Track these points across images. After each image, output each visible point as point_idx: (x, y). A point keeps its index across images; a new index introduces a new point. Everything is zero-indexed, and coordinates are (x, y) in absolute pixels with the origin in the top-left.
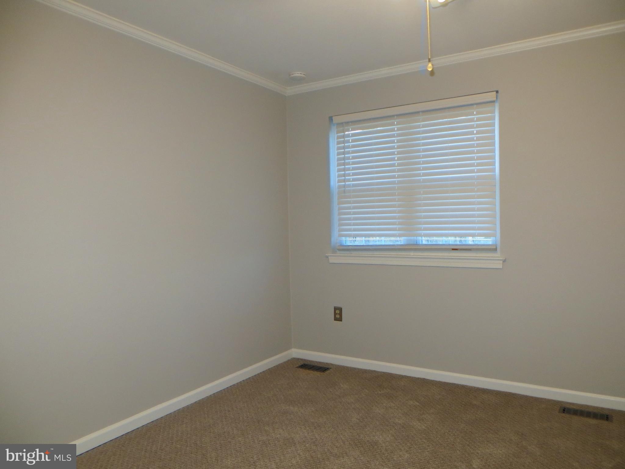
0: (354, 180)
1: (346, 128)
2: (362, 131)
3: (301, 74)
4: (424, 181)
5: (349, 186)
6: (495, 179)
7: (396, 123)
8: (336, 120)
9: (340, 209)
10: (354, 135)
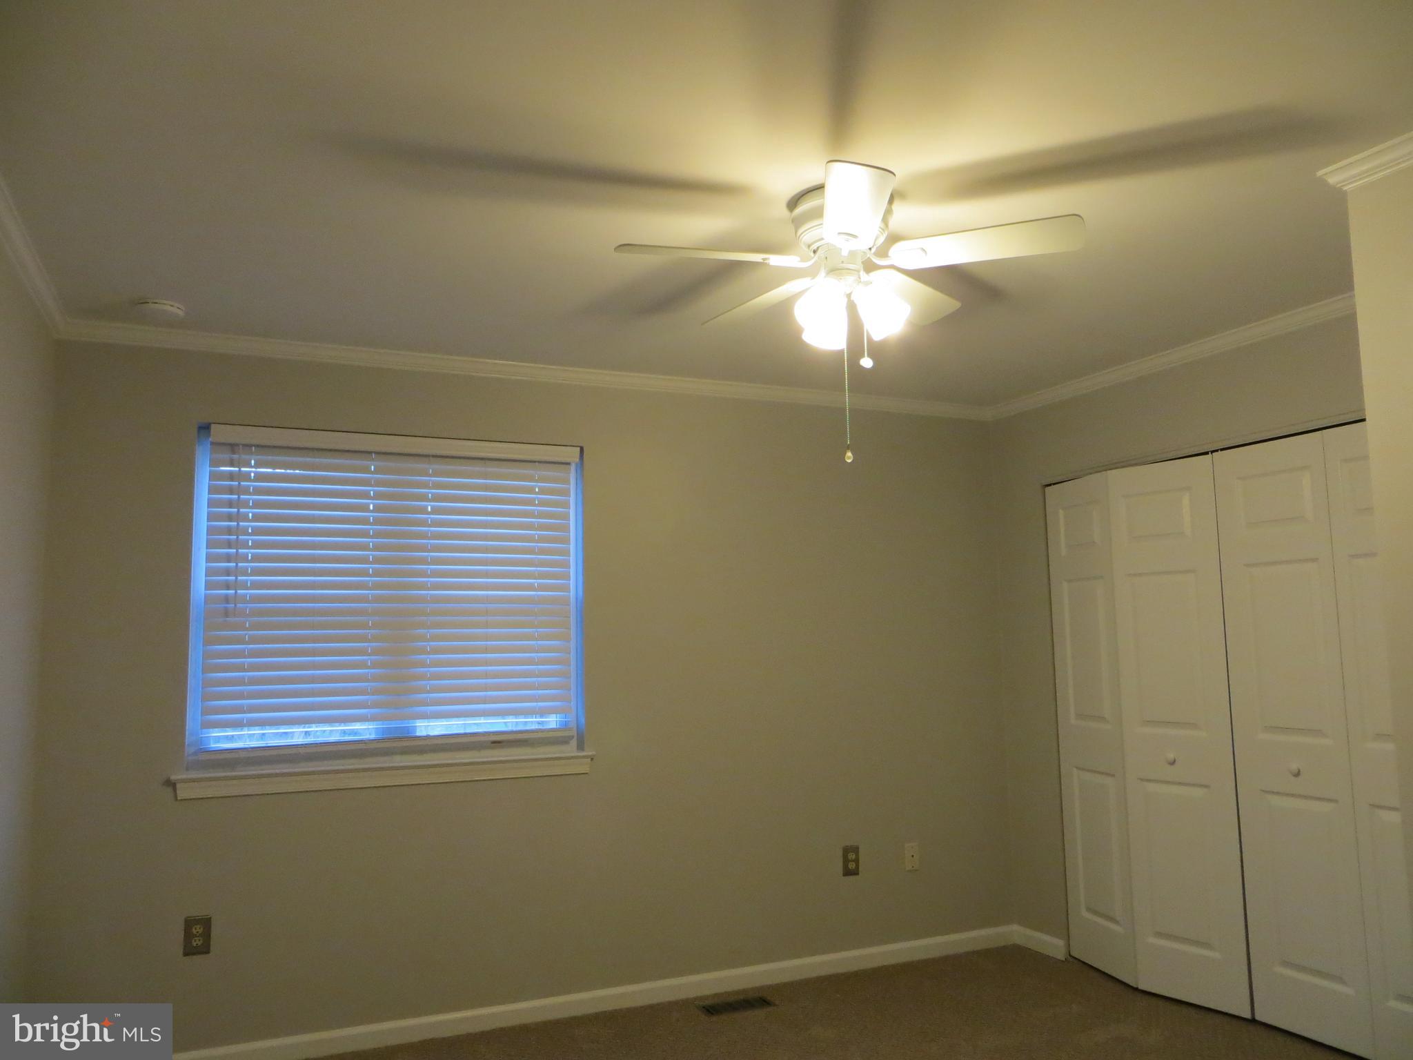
0: (256, 585)
1: (244, 457)
2: (283, 471)
3: (178, 308)
4: (437, 600)
5: (243, 599)
6: (569, 605)
7: (373, 467)
8: (218, 432)
9: (207, 655)
10: (259, 477)
